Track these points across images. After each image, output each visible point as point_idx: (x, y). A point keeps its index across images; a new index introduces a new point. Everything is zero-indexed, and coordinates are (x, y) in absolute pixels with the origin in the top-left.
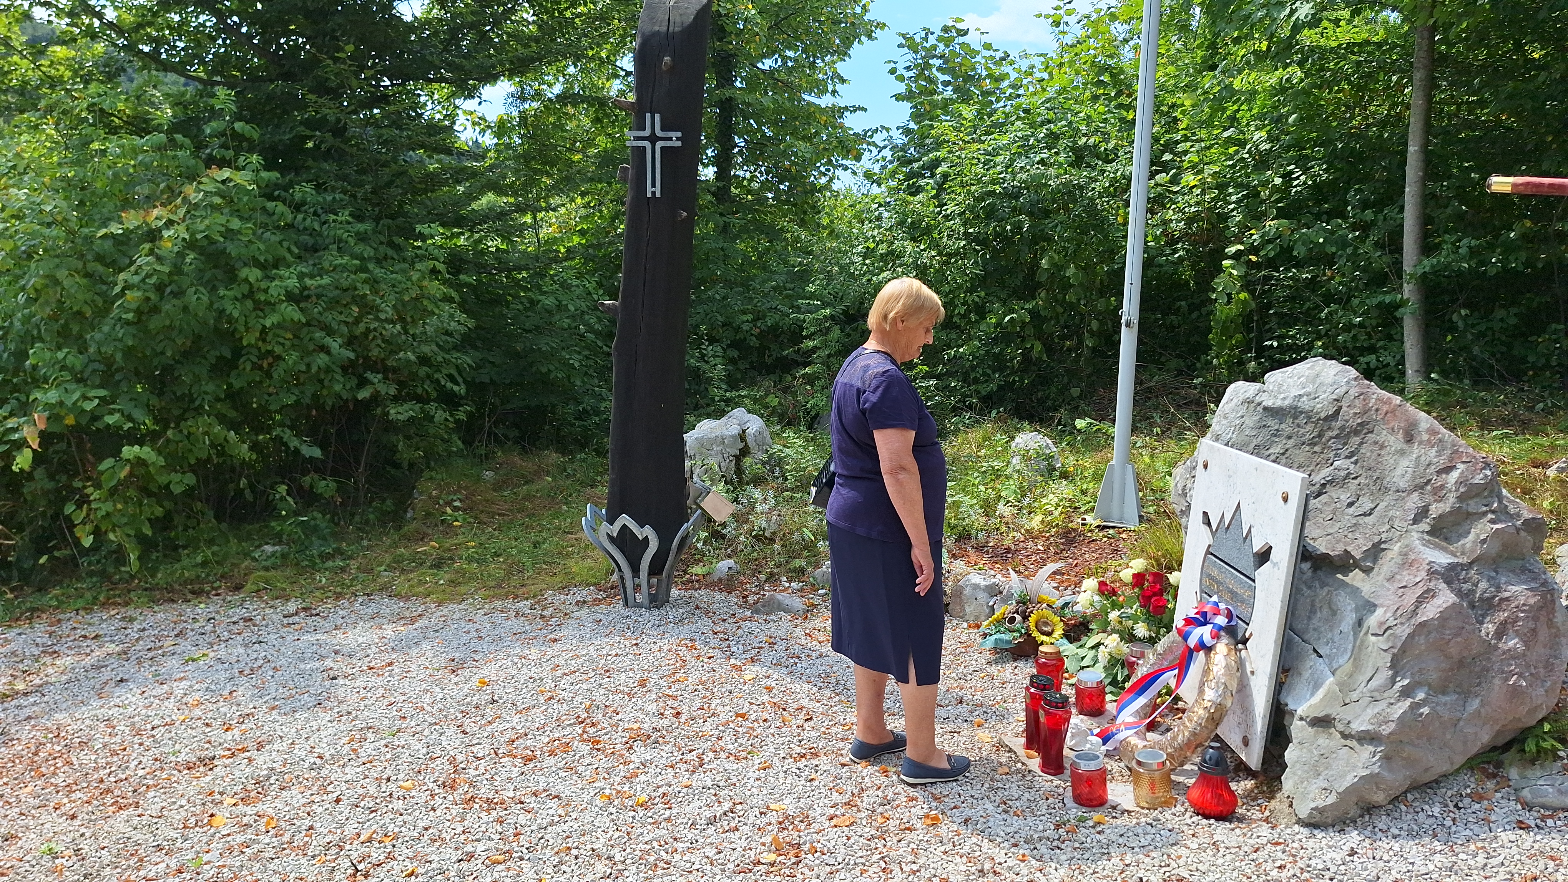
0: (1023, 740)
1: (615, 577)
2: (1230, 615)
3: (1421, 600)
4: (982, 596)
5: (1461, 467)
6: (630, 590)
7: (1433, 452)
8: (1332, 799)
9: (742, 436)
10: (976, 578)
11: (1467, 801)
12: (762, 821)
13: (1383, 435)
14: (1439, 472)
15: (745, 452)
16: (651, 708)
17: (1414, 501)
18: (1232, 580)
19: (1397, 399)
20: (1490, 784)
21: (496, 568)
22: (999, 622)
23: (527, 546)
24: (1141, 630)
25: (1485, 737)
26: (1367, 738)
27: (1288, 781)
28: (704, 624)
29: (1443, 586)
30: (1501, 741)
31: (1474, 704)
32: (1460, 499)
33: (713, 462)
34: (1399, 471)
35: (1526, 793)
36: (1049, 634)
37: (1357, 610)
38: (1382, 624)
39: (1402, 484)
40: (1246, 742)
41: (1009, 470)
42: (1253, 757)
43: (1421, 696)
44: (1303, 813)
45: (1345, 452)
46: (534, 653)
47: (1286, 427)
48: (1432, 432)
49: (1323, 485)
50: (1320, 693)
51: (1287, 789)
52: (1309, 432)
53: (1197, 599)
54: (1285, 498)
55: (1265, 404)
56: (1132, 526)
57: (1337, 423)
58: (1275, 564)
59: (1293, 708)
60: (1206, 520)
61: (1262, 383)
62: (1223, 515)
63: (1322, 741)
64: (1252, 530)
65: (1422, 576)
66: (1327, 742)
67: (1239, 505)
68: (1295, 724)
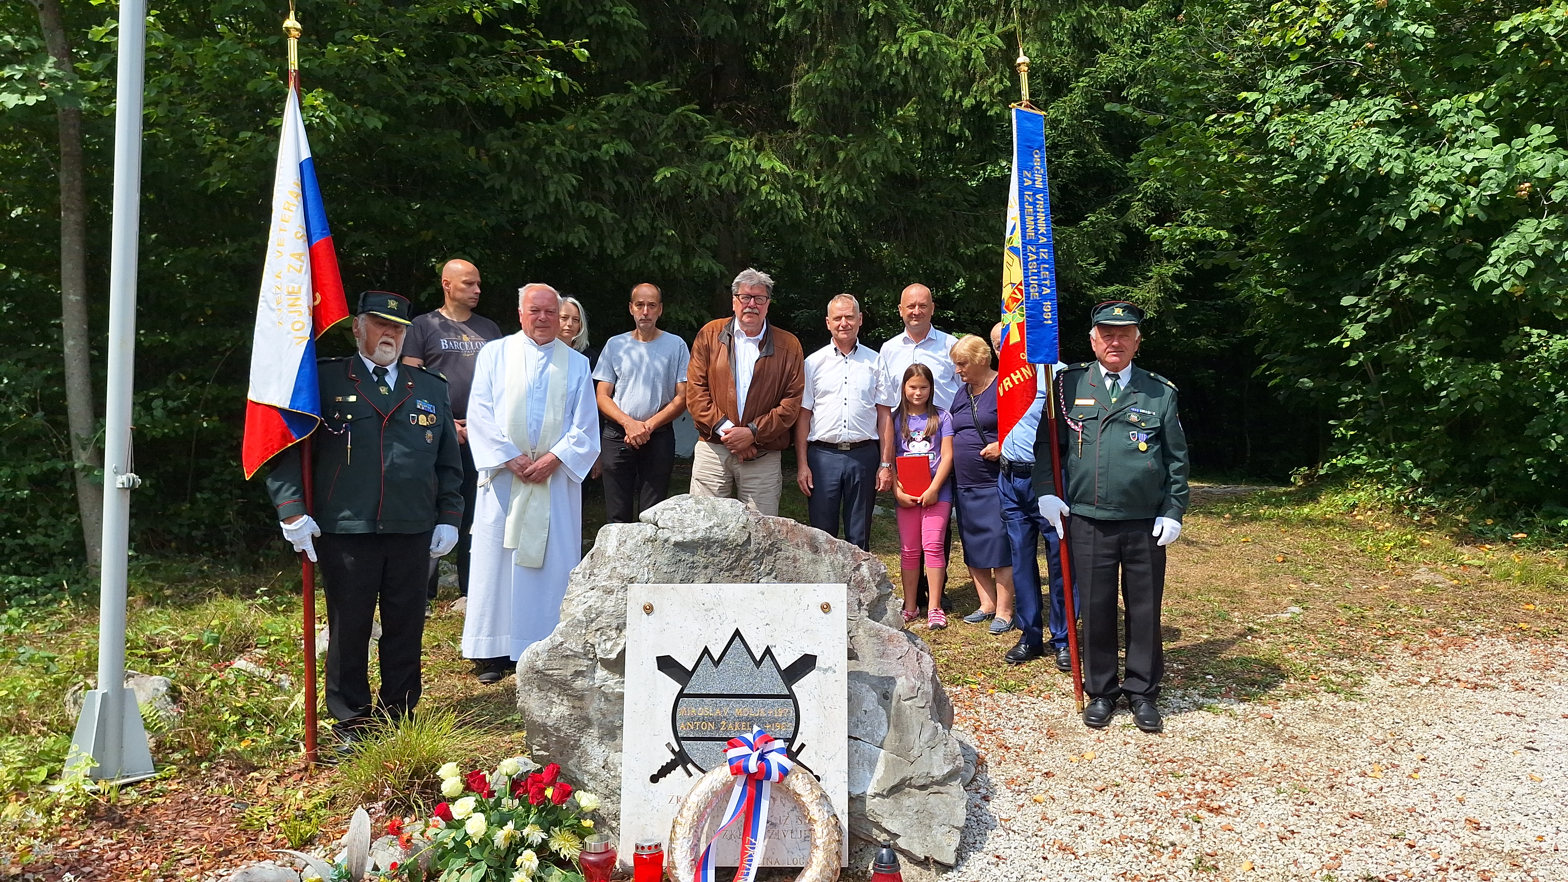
3: (919, 662)
5: (864, 563)
7: (839, 556)
8: (958, 836)
13: (789, 551)
18: (745, 709)
19: (793, 522)
38: (912, 688)
42: (845, 855)
45: (765, 570)
50: (881, 767)
51: (920, 852)
52: (726, 559)
53: (673, 751)
54: (826, 608)
55: (673, 540)
56: (150, 774)
57: (752, 547)
58: (826, 670)
59: (858, 792)
60: (666, 664)
61: (648, 522)
62: (706, 651)
63: (907, 801)
64: (773, 650)
65: (906, 645)
66: (912, 800)
67: (737, 633)
68: (871, 804)
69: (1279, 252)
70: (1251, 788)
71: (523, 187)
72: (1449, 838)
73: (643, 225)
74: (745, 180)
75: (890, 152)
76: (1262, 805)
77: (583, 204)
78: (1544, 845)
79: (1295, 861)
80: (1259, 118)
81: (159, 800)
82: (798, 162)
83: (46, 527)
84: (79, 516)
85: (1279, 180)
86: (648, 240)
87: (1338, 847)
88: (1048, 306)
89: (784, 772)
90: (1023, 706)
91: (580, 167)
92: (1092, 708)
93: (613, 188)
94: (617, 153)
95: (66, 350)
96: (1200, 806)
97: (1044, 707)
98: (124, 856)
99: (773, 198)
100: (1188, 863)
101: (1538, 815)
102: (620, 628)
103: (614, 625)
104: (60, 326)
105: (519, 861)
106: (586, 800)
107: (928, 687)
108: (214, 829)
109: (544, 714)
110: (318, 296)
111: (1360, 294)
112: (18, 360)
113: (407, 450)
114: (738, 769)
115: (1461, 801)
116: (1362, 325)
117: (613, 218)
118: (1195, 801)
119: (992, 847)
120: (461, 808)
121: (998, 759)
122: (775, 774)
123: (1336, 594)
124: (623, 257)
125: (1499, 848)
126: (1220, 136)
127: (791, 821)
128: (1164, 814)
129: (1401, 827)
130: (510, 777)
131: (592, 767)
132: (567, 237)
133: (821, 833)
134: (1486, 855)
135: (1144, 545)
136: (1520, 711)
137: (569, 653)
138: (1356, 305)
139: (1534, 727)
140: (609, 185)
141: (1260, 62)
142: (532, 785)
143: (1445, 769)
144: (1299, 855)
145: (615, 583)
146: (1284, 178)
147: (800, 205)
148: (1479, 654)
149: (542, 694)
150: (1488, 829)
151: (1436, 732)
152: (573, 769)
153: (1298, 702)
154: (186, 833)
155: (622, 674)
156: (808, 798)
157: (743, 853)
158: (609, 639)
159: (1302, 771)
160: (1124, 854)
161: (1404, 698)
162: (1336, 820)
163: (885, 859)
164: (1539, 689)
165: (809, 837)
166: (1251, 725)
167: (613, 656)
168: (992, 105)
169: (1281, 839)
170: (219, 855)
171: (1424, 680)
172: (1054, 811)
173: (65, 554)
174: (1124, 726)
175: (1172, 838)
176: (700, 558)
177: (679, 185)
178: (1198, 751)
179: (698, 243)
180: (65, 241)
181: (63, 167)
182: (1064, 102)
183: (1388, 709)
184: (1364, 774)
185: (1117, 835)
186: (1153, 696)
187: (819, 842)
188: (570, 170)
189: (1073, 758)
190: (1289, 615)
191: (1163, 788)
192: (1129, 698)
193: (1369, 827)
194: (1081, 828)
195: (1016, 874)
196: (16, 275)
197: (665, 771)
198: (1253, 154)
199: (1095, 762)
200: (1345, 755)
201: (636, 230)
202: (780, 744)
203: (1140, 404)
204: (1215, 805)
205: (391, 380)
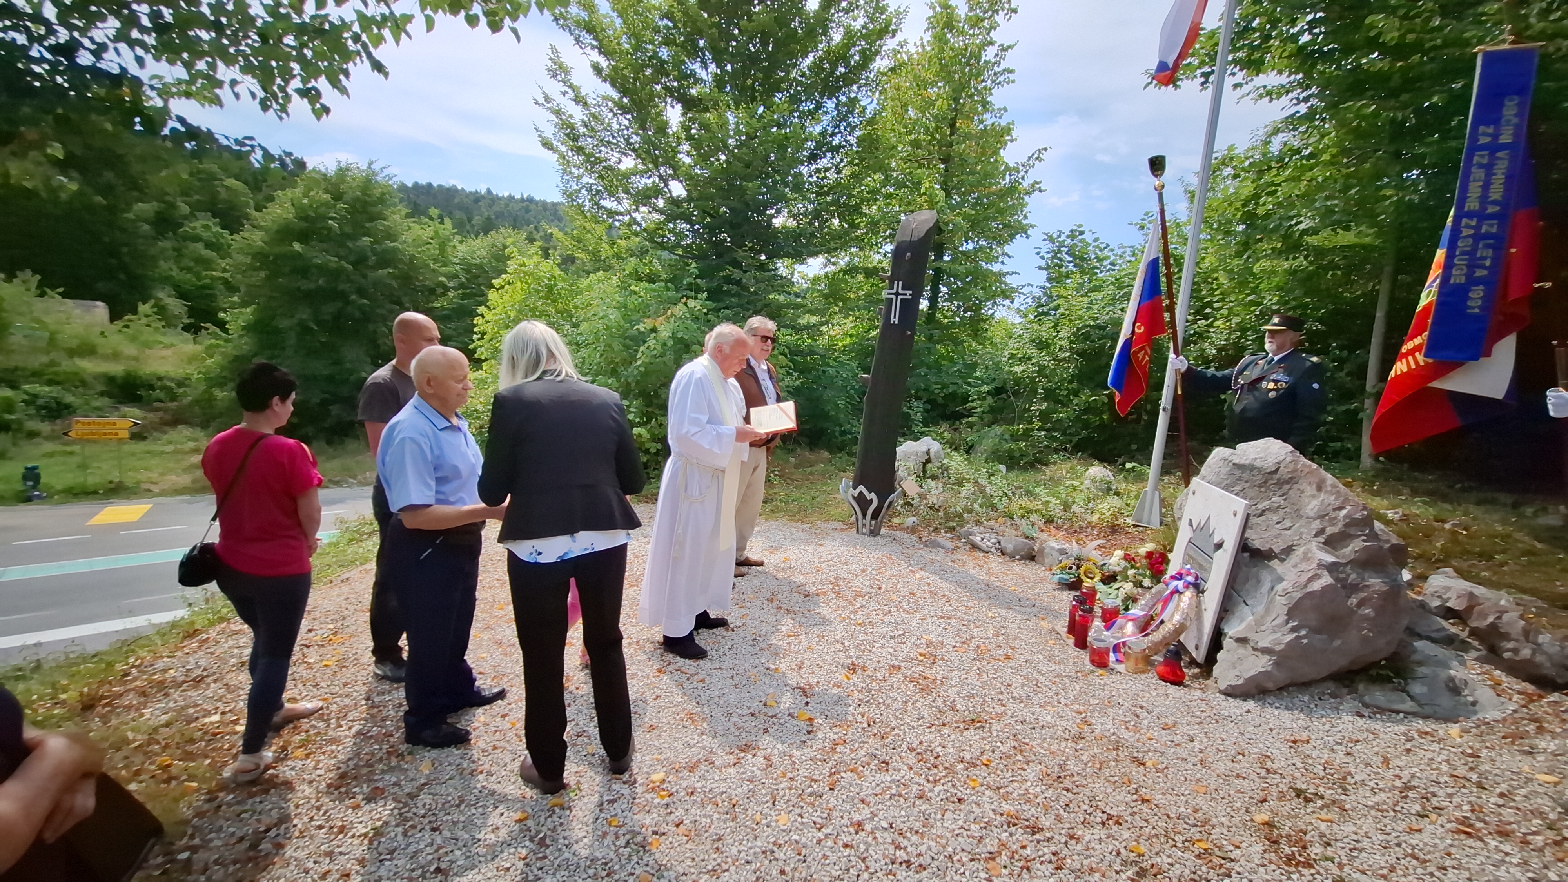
0: (1066, 629)
1: (853, 519)
2: (1197, 578)
3: (1311, 580)
4: (1055, 554)
5: (1349, 508)
6: (860, 526)
7: (1333, 498)
8: (1241, 682)
9: (928, 453)
10: (1053, 544)
11: (1327, 697)
12: (918, 642)
13: (1304, 485)
14: (1335, 510)
15: (928, 461)
16: (867, 583)
17: (1316, 525)
18: (1201, 558)
20: (1345, 690)
21: (793, 506)
22: (1063, 568)
23: (809, 498)
24: (1147, 582)
25: (1341, 662)
26: (1266, 651)
27: (1216, 670)
28: (896, 547)
29: (1326, 573)
30: (1355, 668)
31: (1337, 643)
32: (1346, 525)
33: (911, 464)
34: (1310, 507)
35: (1367, 699)
36: (1092, 578)
37: (1272, 581)
38: (1284, 590)
39: (1311, 514)
40: (1197, 648)
41: (1082, 487)
42: (1200, 656)
43: (1303, 632)
44: (1222, 688)
45: (1280, 493)
46: (810, 549)
47: (1246, 476)
48: (1334, 486)
49: (1264, 511)
50: (1243, 625)
54: (1235, 514)
58: (1225, 551)
59: (1226, 631)
62: (1200, 522)
63: (1241, 651)
64: (1215, 531)
66: (1244, 651)
67: (1209, 516)
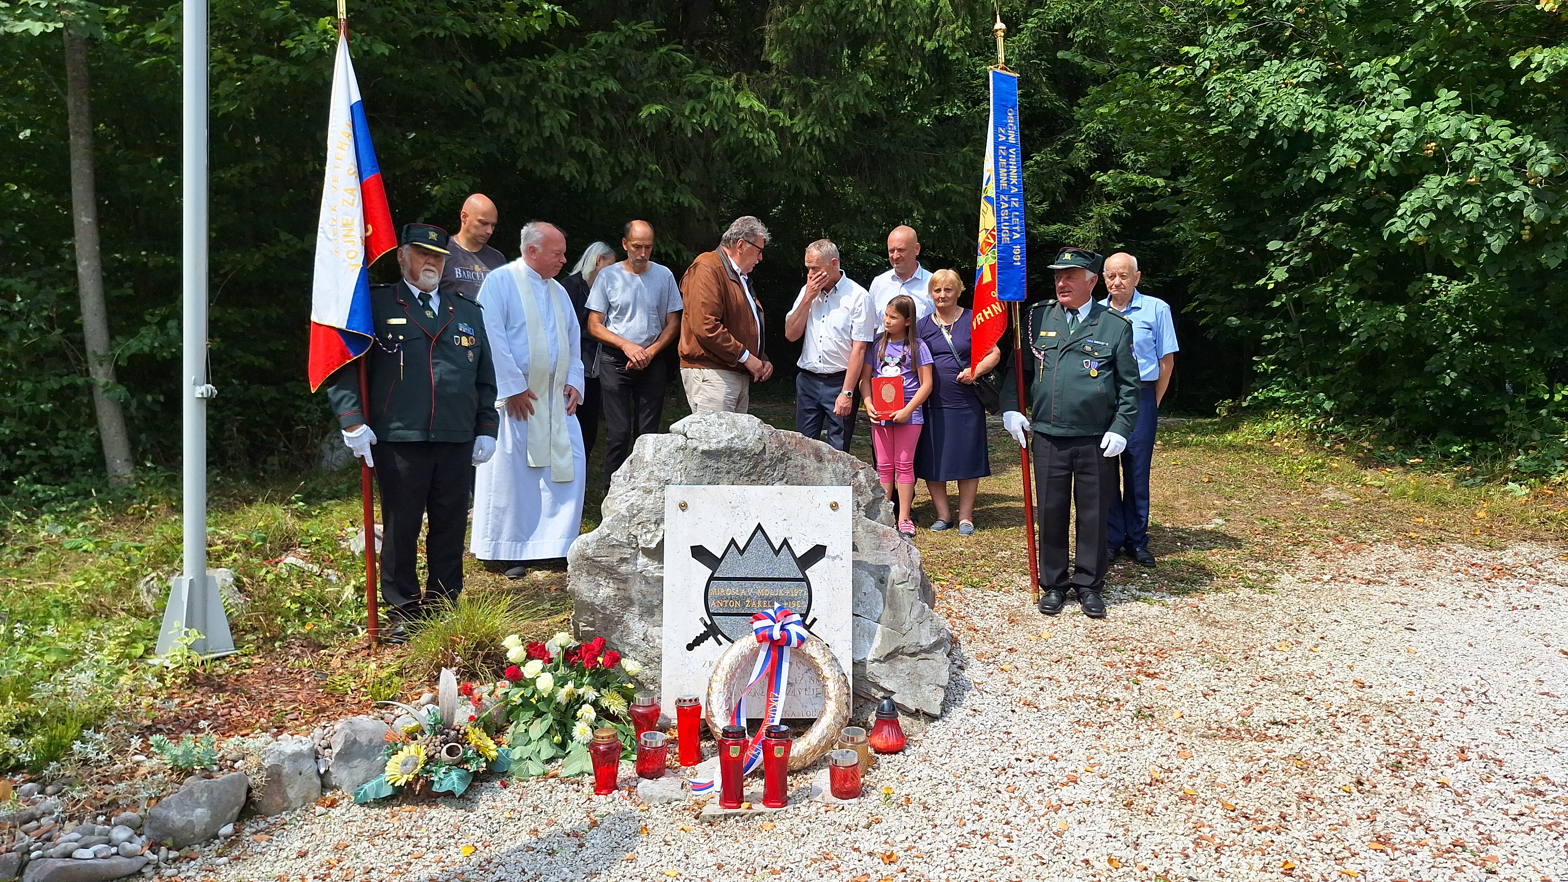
3: (909, 554)
4: (308, 765)
5: (861, 472)
8: (942, 693)
10: (288, 747)
14: (853, 477)
18: (764, 590)
19: (800, 435)
26: (936, 646)
32: (872, 491)
37: (872, 574)
38: (904, 574)
42: (850, 708)
45: (778, 476)
50: (878, 638)
51: (911, 706)
52: (745, 466)
53: (705, 624)
54: (834, 506)
55: (700, 448)
56: (232, 651)
57: (767, 456)
58: (834, 558)
59: (860, 658)
60: (699, 553)
61: (679, 433)
62: (733, 541)
63: (900, 666)
64: (789, 541)
65: (898, 540)
66: (904, 665)
67: (759, 527)
68: (871, 668)
69: (1212, 198)
70: (1180, 659)
71: (519, 121)
72: (1339, 693)
73: (628, 160)
74: (726, 118)
75: (861, 94)
76: (1190, 672)
77: (574, 140)
78: (1413, 699)
79: (1216, 711)
80: (1199, 72)
81: (248, 671)
82: (774, 102)
83: (65, 439)
84: (98, 430)
85: (1215, 130)
86: (633, 174)
87: (1250, 700)
88: (1017, 250)
89: (801, 640)
90: (986, 599)
91: (572, 103)
92: (1046, 599)
93: (602, 124)
94: (607, 92)
95: (80, 270)
96: (1139, 672)
97: (1005, 600)
98: (234, 712)
99: (751, 136)
100: (1129, 713)
101: (1411, 677)
102: (658, 522)
103: (653, 520)
104: (72, 248)
105: (579, 714)
106: (630, 665)
107: (917, 574)
108: (305, 692)
109: (592, 595)
110: (370, 227)
111: (1284, 240)
112: (30, 279)
113: (453, 367)
114: (764, 637)
115: (1350, 667)
116: (1285, 268)
117: (602, 153)
118: (1134, 669)
119: (969, 703)
120: (532, 669)
121: (969, 638)
122: (795, 641)
123: (1254, 508)
124: (610, 190)
125: (1378, 700)
126: (1163, 87)
127: (806, 681)
128: (1109, 678)
129: (1302, 687)
130: (563, 648)
131: (633, 640)
132: (559, 171)
133: (832, 688)
134: (1368, 705)
135: (1094, 459)
136: (1404, 601)
137: (615, 542)
138: (1281, 249)
139: (1414, 613)
140: (598, 121)
141: (1202, 18)
142: (586, 652)
143: (1340, 645)
144: (1220, 707)
145: (653, 484)
146: (1220, 129)
147: (775, 143)
148: (1373, 557)
149: (590, 578)
150: (1371, 687)
151: (1333, 618)
152: (616, 641)
153: (1220, 595)
154: (281, 696)
155: (661, 560)
156: (820, 660)
157: (768, 705)
158: (649, 532)
159: (1222, 646)
160: (1077, 708)
161: (1308, 591)
162: (1250, 682)
163: (886, 707)
164: (1421, 584)
165: (823, 694)
166: (1180, 612)
167: (653, 545)
168: (953, 50)
169: (1205, 696)
170: (317, 712)
171: (1326, 578)
172: (1017, 677)
173: (84, 465)
174: (1073, 614)
175: (1116, 696)
176: (723, 465)
177: (665, 124)
178: (1137, 632)
179: (678, 178)
180: (75, 164)
181: (70, 93)
182: (1013, 42)
183: (1295, 600)
184: (1273, 649)
185: (1071, 694)
186: (1098, 588)
187: (831, 695)
188: (564, 106)
189: (1032, 637)
190: (1213, 526)
191: (1107, 659)
192: (1077, 591)
193: (1276, 686)
194: (1042, 689)
195: (990, 723)
196: (26, 196)
197: (699, 641)
198: (1193, 105)
199: (1050, 640)
200: (1258, 635)
201: (621, 165)
202: (797, 617)
203: (1096, 335)
204: (1151, 671)
205: (435, 304)
